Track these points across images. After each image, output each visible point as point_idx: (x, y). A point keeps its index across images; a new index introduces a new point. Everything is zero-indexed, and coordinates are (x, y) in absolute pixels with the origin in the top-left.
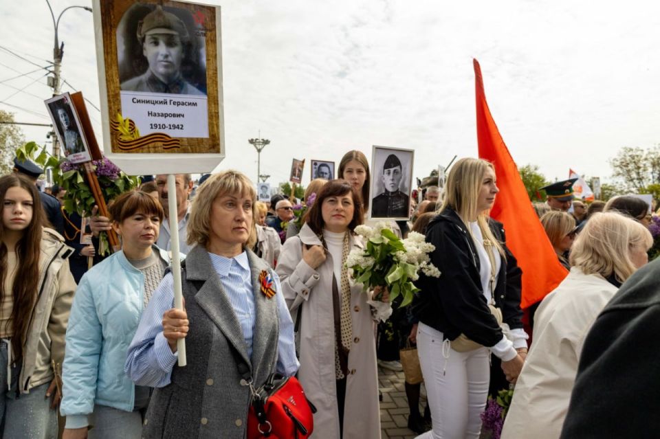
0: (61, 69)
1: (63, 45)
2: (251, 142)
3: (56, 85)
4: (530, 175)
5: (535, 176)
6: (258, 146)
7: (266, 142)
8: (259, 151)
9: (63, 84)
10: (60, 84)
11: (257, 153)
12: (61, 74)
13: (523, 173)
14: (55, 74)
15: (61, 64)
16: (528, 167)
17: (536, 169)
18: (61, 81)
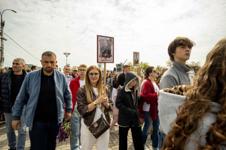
0: (3, 29)
1: (4, 22)
2: (64, 54)
3: (2, 35)
4: (146, 65)
5: (147, 65)
6: (66, 55)
7: (69, 54)
8: (67, 56)
9: (4, 34)
10: (3, 34)
11: (66, 57)
12: (3, 31)
13: (144, 65)
14: (1, 31)
15: (3, 28)
16: (146, 63)
17: (148, 64)
18: (3, 33)
